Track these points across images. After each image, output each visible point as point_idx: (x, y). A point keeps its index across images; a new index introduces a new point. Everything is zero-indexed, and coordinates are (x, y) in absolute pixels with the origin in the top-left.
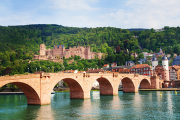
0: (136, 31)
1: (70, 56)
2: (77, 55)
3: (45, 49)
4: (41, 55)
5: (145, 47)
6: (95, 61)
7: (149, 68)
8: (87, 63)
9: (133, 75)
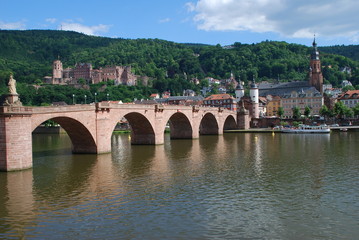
0: (196, 47)
1: (101, 80)
2: (111, 79)
3: (61, 68)
4: (55, 76)
5: (209, 70)
6: (138, 88)
7: (231, 100)
8: (128, 92)
9: (217, 109)
